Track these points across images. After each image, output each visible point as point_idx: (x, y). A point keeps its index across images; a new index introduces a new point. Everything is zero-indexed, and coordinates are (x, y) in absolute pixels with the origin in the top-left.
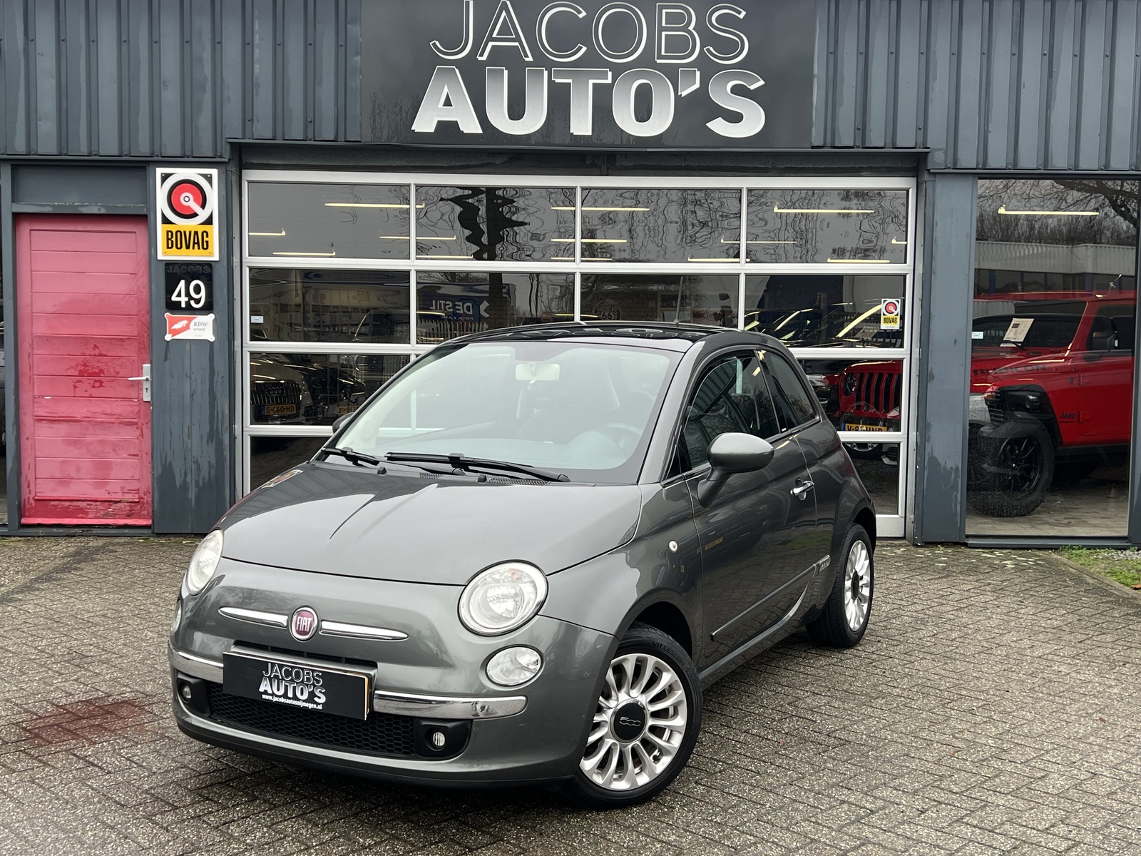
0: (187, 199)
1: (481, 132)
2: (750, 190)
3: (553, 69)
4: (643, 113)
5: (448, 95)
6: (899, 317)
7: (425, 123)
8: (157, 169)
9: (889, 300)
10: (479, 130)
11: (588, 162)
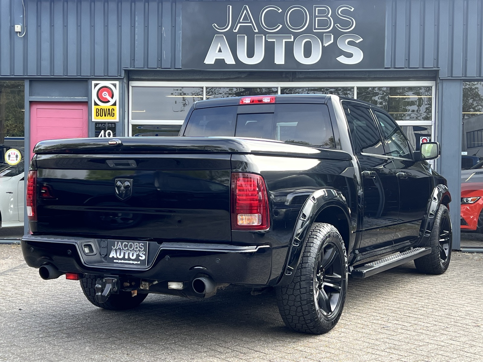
0: (105, 95)
2: (357, 87)
3: (267, 35)
5: (220, 47)
7: (210, 60)
8: (92, 81)
9: (424, 138)
10: (234, 63)
11: (284, 76)
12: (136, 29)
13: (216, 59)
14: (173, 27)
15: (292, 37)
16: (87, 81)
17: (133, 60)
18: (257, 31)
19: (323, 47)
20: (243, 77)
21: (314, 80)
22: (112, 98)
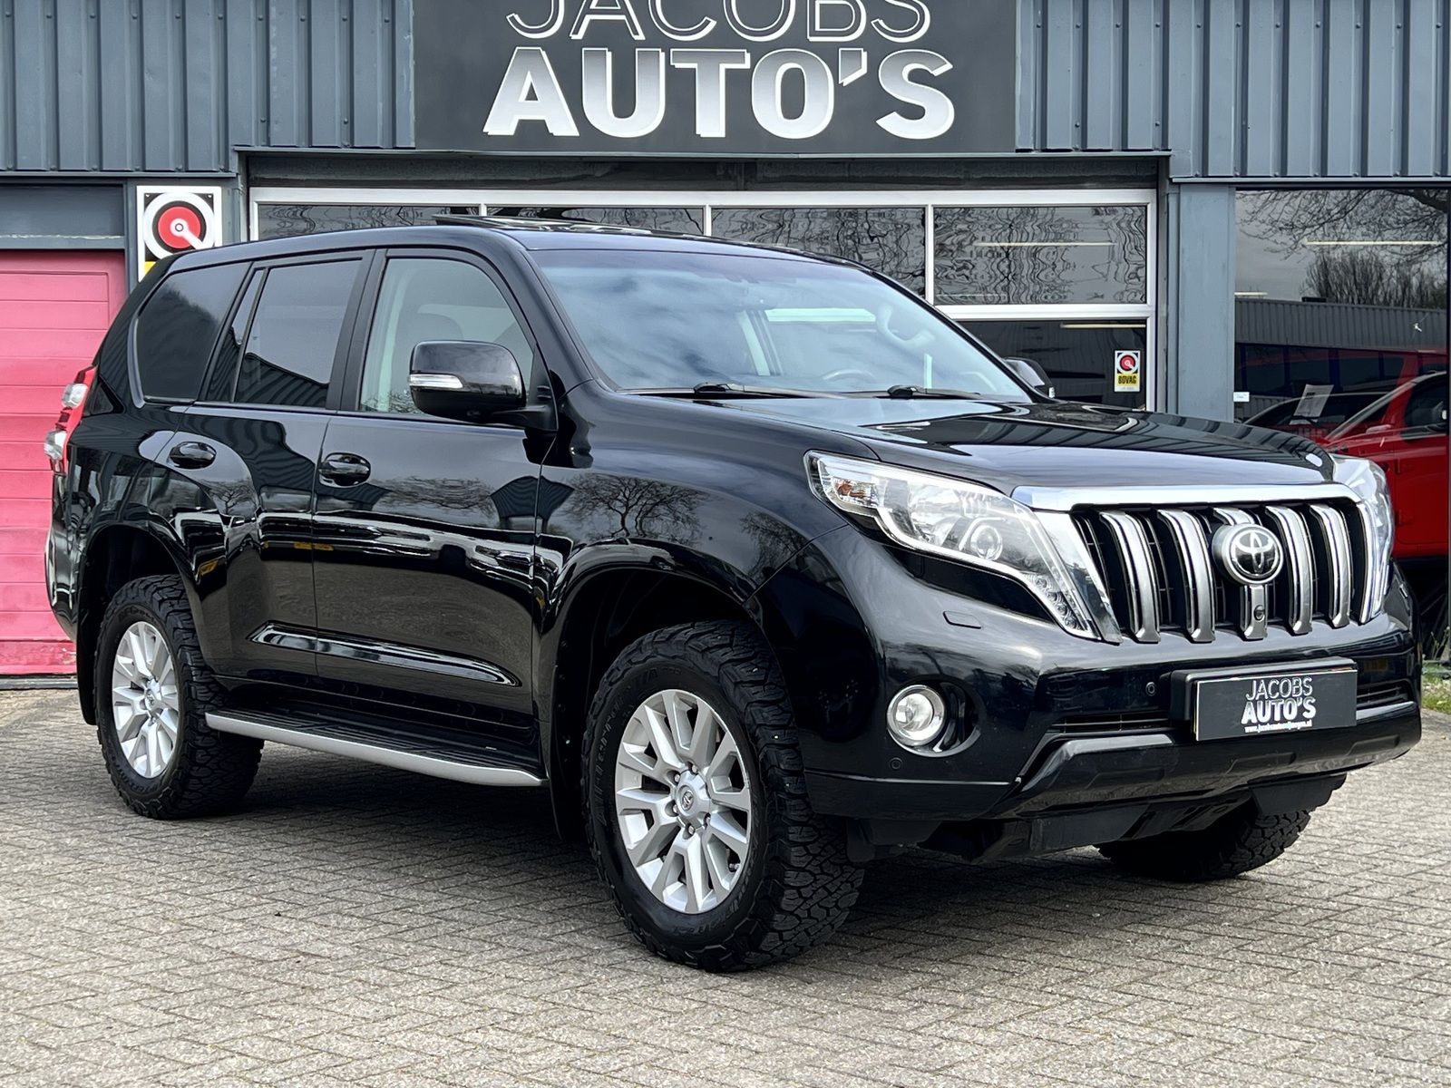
0: (179, 228)
1: (577, 134)
2: (935, 208)
3: (672, 50)
4: (793, 107)
5: (532, 86)
6: (1138, 375)
7: (501, 122)
8: (139, 187)
9: (1125, 353)
10: (574, 132)
11: (720, 173)
12: (273, 29)
13: (522, 124)
14: (386, 21)
15: (748, 56)
16: (121, 186)
17: (264, 122)
18: (641, 37)
19: (838, 86)
20: (598, 174)
21: (810, 184)
22: (202, 237)
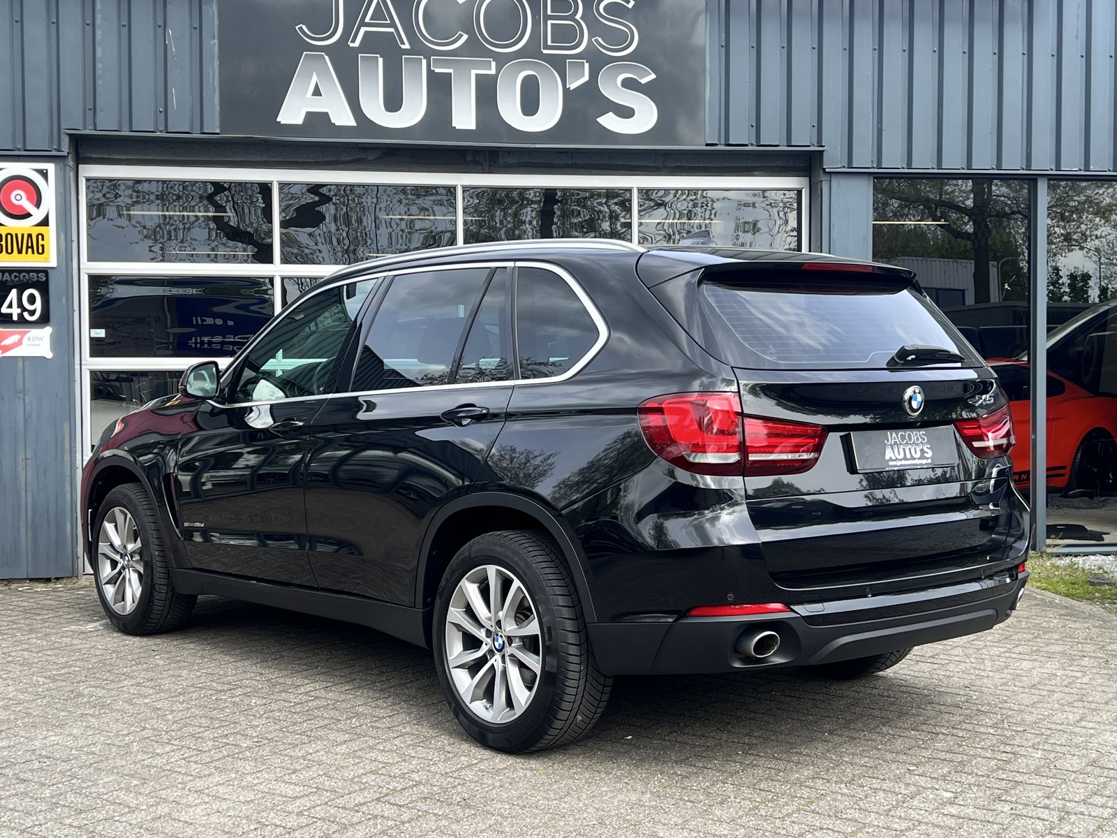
0: (18, 197)
1: (355, 125)
2: (640, 190)
4: (530, 105)
5: (317, 84)
7: (292, 113)
11: (469, 158)
12: (99, 33)
13: (308, 113)
14: (195, 28)
15: (493, 64)
17: (90, 110)
18: (407, 46)
19: (566, 91)
21: (541, 169)
